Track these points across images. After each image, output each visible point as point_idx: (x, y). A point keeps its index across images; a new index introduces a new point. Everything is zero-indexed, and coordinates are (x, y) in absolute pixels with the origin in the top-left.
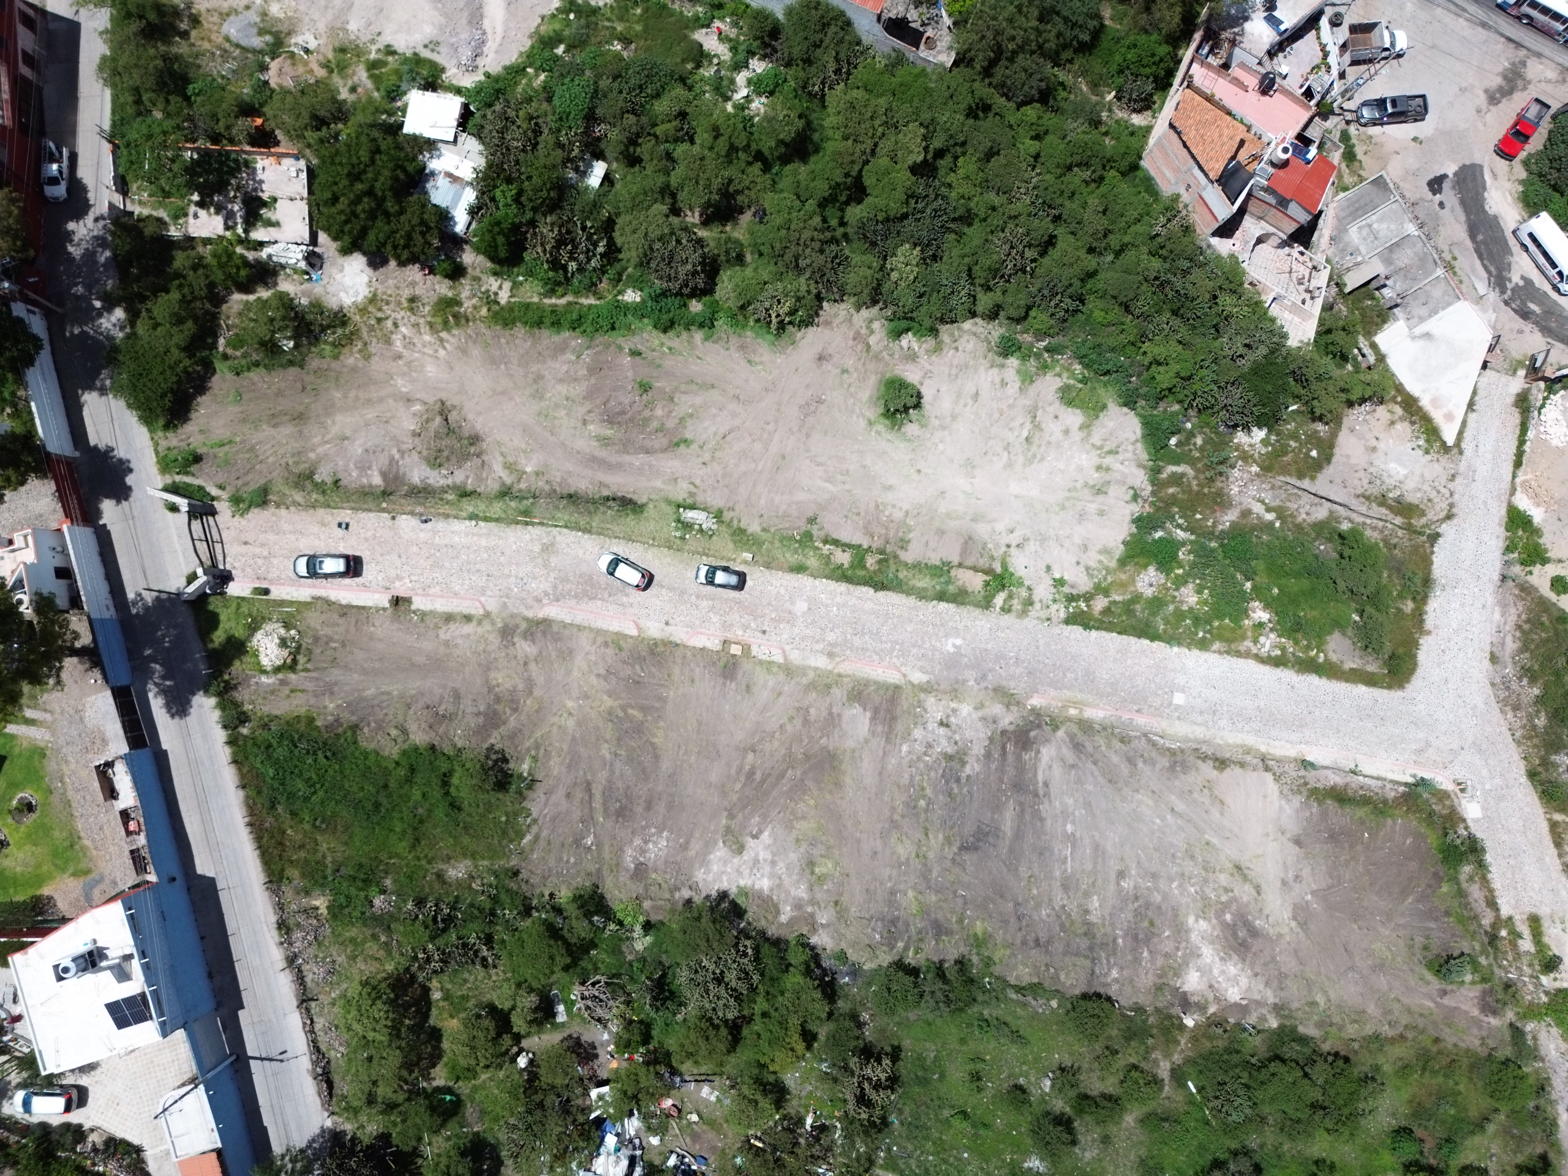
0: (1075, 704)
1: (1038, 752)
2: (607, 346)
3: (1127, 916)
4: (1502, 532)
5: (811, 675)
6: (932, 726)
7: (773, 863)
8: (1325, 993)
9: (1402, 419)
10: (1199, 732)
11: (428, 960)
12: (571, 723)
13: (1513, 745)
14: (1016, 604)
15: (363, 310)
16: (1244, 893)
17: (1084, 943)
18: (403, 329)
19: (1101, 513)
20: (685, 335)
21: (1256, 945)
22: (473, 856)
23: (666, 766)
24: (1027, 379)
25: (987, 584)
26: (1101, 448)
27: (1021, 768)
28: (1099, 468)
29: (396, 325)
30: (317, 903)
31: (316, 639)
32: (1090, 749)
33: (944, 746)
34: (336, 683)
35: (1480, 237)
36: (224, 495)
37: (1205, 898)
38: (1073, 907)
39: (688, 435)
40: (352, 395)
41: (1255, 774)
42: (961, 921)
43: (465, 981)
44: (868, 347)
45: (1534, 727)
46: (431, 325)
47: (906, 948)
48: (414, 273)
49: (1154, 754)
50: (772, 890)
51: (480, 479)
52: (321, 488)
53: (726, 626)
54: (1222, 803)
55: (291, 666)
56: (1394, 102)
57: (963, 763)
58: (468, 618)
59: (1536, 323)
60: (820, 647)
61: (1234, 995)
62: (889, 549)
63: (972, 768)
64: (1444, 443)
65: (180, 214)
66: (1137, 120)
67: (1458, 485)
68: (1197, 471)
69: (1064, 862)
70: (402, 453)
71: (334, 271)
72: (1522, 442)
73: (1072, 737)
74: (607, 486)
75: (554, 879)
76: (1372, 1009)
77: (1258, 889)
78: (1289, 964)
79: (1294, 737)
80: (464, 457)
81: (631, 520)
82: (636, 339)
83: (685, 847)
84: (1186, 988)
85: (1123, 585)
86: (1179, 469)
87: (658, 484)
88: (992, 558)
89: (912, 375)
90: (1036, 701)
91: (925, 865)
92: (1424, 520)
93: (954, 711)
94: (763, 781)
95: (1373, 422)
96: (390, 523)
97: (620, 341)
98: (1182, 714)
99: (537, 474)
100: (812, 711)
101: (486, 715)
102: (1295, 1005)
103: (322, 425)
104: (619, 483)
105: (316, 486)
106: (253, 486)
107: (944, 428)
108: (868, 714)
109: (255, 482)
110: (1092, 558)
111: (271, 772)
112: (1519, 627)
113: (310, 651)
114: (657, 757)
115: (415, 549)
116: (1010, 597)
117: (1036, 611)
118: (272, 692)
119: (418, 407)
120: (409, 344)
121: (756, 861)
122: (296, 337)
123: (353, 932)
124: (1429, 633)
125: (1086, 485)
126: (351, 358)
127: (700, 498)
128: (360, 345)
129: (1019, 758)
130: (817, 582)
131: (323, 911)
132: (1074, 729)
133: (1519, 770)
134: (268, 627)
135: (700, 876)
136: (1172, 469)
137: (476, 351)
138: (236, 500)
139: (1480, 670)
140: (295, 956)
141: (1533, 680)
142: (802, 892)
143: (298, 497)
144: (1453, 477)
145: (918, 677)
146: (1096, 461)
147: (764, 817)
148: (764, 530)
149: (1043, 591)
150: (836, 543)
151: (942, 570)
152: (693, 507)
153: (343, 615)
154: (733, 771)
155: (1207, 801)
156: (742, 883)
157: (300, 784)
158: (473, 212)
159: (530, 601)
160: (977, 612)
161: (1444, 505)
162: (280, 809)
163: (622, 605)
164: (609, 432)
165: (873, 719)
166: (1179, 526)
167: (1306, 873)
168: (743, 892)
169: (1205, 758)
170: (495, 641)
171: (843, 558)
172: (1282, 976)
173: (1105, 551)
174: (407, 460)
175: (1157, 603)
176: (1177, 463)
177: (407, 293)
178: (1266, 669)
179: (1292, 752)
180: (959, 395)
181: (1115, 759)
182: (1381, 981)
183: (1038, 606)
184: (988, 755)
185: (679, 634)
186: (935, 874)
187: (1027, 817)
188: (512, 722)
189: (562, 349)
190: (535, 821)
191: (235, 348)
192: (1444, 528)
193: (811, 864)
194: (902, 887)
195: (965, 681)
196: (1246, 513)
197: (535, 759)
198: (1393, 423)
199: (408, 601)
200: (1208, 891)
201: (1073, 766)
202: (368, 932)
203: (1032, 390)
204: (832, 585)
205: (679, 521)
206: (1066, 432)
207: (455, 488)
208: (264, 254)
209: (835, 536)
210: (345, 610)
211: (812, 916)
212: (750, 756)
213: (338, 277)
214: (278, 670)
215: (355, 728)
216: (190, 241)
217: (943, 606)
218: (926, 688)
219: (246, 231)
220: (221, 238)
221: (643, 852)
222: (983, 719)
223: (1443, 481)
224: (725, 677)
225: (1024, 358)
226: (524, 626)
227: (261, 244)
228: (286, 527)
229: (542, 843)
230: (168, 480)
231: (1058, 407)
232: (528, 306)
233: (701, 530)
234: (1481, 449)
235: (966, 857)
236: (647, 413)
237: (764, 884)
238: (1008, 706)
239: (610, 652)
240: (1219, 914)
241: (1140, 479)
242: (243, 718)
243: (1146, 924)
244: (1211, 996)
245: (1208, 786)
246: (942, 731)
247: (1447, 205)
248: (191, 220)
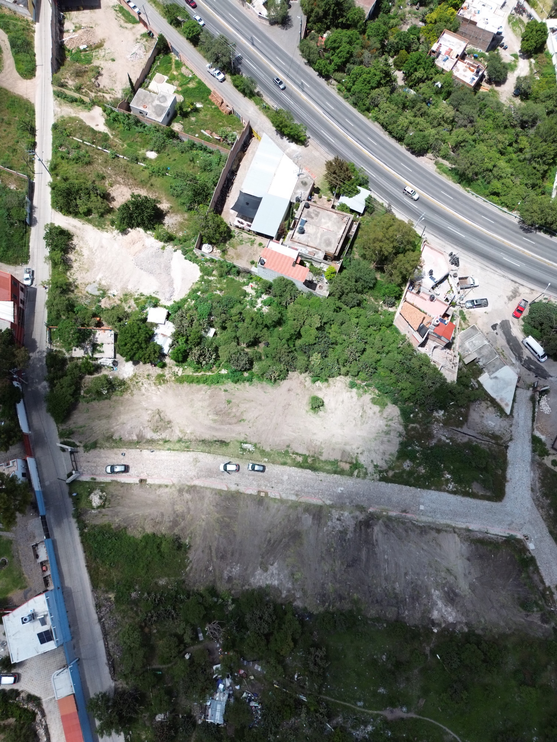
0: (386, 510)
1: (373, 529)
2: (216, 389)
3: (409, 590)
4: (530, 444)
5: (290, 503)
6: (334, 520)
7: (279, 575)
8: (484, 617)
9: (491, 406)
10: (430, 519)
11: (152, 617)
12: (204, 523)
13: (543, 521)
14: (362, 475)
15: (131, 380)
16: (451, 579)
17: (394, 601)
18: (145, 385)
19: (389, 441)
20: (242, 384)
21: (457, 599)
22: (168, 576)
23: (238, 538)
24: (360, 396)
25: (351, 467)
26: (387, 418)
27: (367, 534)
28: (386, 425)
29: (143, 384)
30: (110, 596)
31: (112, 496)
32: (391, 527)
33: (339, 528)
34: (119, 512)
35: (511, 344)
36: (82, 445)
37: (437, 582)
38: (389, 587)
39: (244, 418)
40: (127, 408)
41: (451, 535)
42: (348, 594)
43: (165, 625)
44: (305, 386)
45: (550, 514)
46: (155, 383)
47: (329, 605)
48: (149, 366)
49: (414, 528)
50: (278, 585)
51: (171, 436)
52: (115, 441)
53: (259, 486)
54: (440, 546)
55: (102, 506)
56: (476, 301)
57: (346, 534)
58: (167, 486)
59: (534, 372)
60: (293, 492)
61: (451, 619)
62: (316, 455)
63: (350, 535)
64: (506, 414)
65: (69, 350)
66: (391, 310)
67: (513, 428)
68: (420, 426)
69: (385, 570)
70: (144, 428)
71: (122, 367)
72: (534, 412)
73: (385, 523)
74: (216, 437)
75: (198, 584)
76: (502, 624)
77: (456, 578)
78: (470, 607)
79: (464, 520)
80: (166, 428)
81: (224, 448)
82: (226, 386)
83: (246, 570)
84: (433, 617)
85: (398, 467)
86: (414, 425)
87: (234, 435)
88: (352, 458)
89: (320, 395)
90: (371, 510)
91: (334, 573)
92: (502, 441)
93: (342, 514)
94: (274, 543)
95: (481, 407)
96: (140, 453)
97: (220, 387)
98: (423, 513)
99: (191, 433)
100: (291, 516)
101: (173, 522)
102: (473, 623)
103: (116, 419)
104: (220, 435)
105: (113, 440)
106: (92, 441)
107: (332, 413)
108: (311, 517)
109: (93, 440)
110: (387, 457)
111: (96, 546)
112: (540, 478)
113: (110, 500)
114: (235, 536)
115: (148, 462)
116: (359, 472)
117: (369, 477)
118: (96, 516)
119: (150, 412)
120: (147, 390)
121: (272, 574)
122: (108, 390)
123: (124, 607)
124: (508, 481)
125: (383, 431)
126: (127, 396)
127: (249, 440)
128: (130, 391)
129: (366, 531)
130: (291, 468)
131: (113, 599)
132: (385, 520)
133: (545, 531)
134: (96, 492)
135: (252, 580)
136: (413, 425)
137: (170, 392)
138: (85, 447)
139: (528, 494)
140: (102, 618)
141: (547, 498)
142: (290, 585)
143: (107, 445)
144: (511, 426)
145: (328, 502)
146: (386, 423)
147: (275, 557)
148: (271, 450)
149: (371, 469)
150: (297, 454)
151: (335, 463)
152: (246, 443)
153: (122, 487)
154: (263, 540)
155: (435, 545)
156: (268, 583)
157: (106, 550)
158: (171, 346)
159: (189, 479)
160: (348, 478)
161: (509, 436)
162: (98, 560)
163: (222, 479)
164: (216, 418)
165: (313, 519)
166: (416, 445)
167: (472, 571)
168: (268, 586)
169: (432, 529)
170: (176, 494)
171: (300, 459)
172: (468, 611)
173: (391, 454)
174: (146, 430)
175: (411, 473)
176: (414, 423)
177: (146, 373)
178: (451, 496)
179: (464, 526)
180: (337, 402)
181: (401, 530)
182: (504, 612)
183: (369, 475)
184: (355, 531)
185: (242, 489)
186: (338, 576)
187: (371, 554)
188: (182, 524)
189: (200, 390)
190: (191, 561)
191: (87, 394)
192: (510, 444)
193: (293, 574)
194: (326, 582)
195: (345, 503)
196: (440, 440)
197: (191, 538)
198: (488, 407)
199: (145, 480)
200: (438, 579)
201: (386, 534)
202: (129, 607)
203: (362, 399)
204: (296, 469)
205: (241, 448)
206: (375, 413)
207: (162, 439)
208: (99, 362)
209: (297, 451)
210: (123, 485)
211: (294, 594)
212: (269, 534)
213: (123, 368)
214: (98, 507)
215: (126, 528)
216: (72, 359)
217: (336, 476)
218: (331, 506)
219: (92, 355)
220: (84, 357)
221: (231, 572)
222: (353, 517)
223: (508, 427)
224: (259, 505)
225: (358, 389)
226: (187, 488)
227: (97, 359)
228: (103, 455)
229: (194, 570)
230: (62, 440)
231: (371, 405)
232: (188, 376)
233: (249, 451)
234: (520, 415)
235: (349, 569)
236: (230, 411)
237: (276, 583)
238: (361, 512)
239: (217, 496)
240: (443, 588)
241: (401, 429)
242: (85, 526)
243: (416, 593)
244: (442, 621)
245: (434, 539)
246: (338, 522)
247: (499, 334)
248: (73, 351)
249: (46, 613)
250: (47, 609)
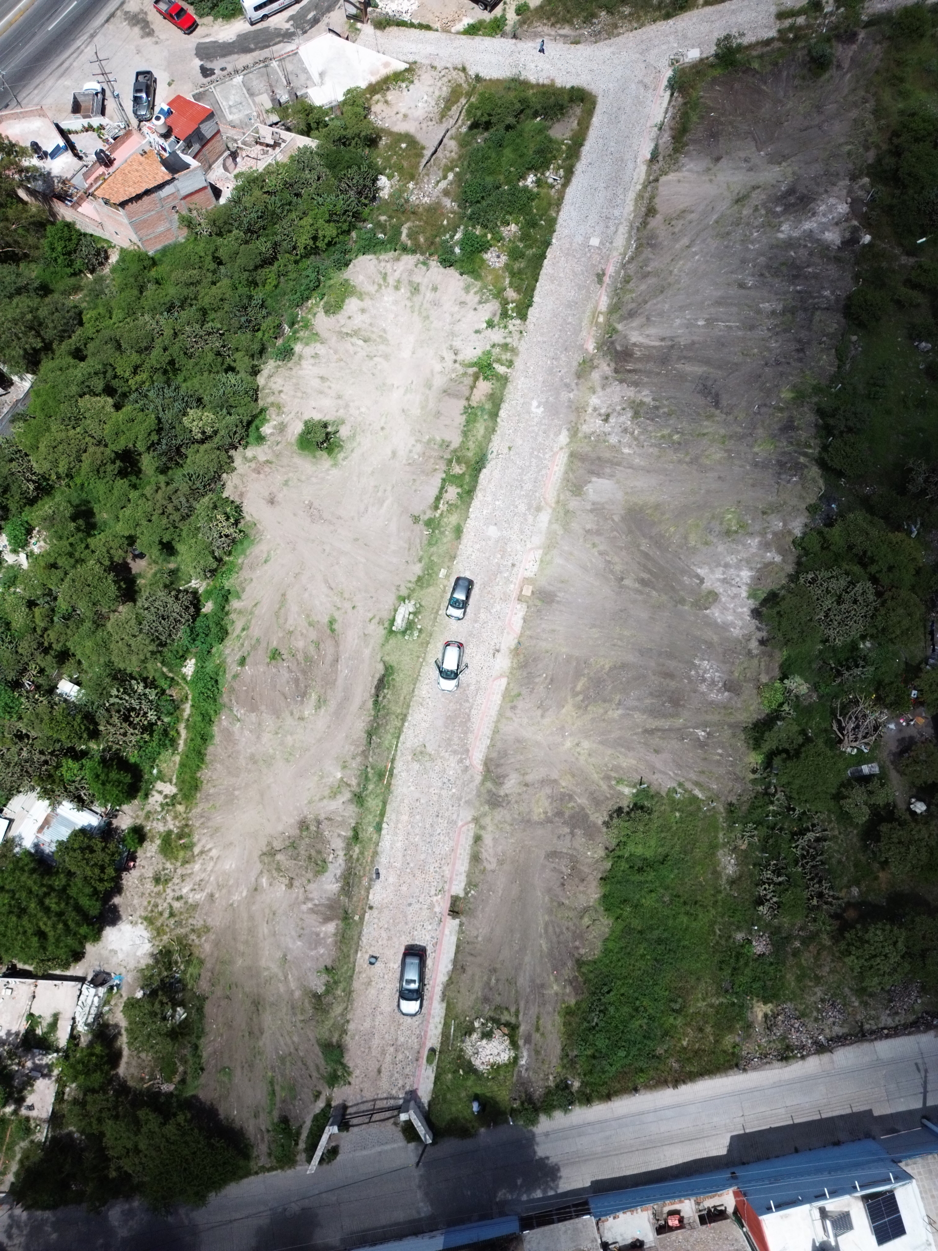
0: (595, 314)
1: (634, 344)
2: (232, 690)
3: (777, 283)
4: (478, 39)
5: (556, 526)
6: (607, 428)
7: (727, 566)
8: (840, 145)
9: (384, 96)
10: (623, 230)
11: (820, 895)
12: (586, 744)
13: (644, 29)
14: (508, 356)
15: (159, 932)
16: (757, 198)
17: (801, 315)
18: (185, 891)
19: (435, 289)
20: (233, 616)
21: (801, 189)
22: (713, 847)
23: (631, 658)
24: (316, 336)
25: (486, 378)
26: (380, 286)
27: (647, 358)
28: (397, 288)
29: (179, 898)
30: (760, 1015)
31: (486, 1000)
32: (634, 305)
33: (626, 419)
34: (533, 981)
35: (252, 46)
36: (326, 1092)
37: (763, 226)
38: (770, 322)
39: (326, 620)
40: (241, 947)
41: (661, 189)
42: (781, 410)
43: (840, 862)
44: (268, 462)
45: (630, 14)
46: (185, 862)
47: (805, 455)
48: (130, 879)
49: (640, 259)
50: (751, 569)
51: (342, 824)
52: (329, 989)
53: (505, 598)
54: (684, 211)
55: (512, 1031)
56: (138, 92)
57: (642, 403)
58: (478, 839)
59: (323, 15)
60: (530, 518)
61: (843, 208)
62: (448, 456)
63: (646, 396)
64: (406, 70)
65: (26, 1127)
66: (114, 258)
67: (439, 65)
68: (408, 220)
69: (730, 327)
70: (307, 899)
71: (114, 960)
72: (412, 25)
73: (622, 319)
74: (364, 703)
75: (738, 770)
76: (854, 114)
77: (755, 188)
78: (816, 169)
79: (631, 165)
80: (318, 836)
81: (398, 677)
82: (229, 660)
83: (710, 645)
84: (838, 242)
85: (498, 278)
86: (405, 231)
87: (367, 652)
88: (465, 374)
89: (297, 428)
90: (591, 346)
91: (731, 437)
92: (465, 86)
93: (595, 409)
94: (650, 572)
95: (384, 114)
96: (375, 912)
97: (228, 676)
98: (607, 240)
99: (344, 767)
100: (588, 527)
101: (573, 827)
102: (851, 166)
103: (268, 981)
104: (363, 691)
105: (327, 992)
106: (320, 1059)
107: (347, 406)
108: (594, 479)
109: (316, 1057)
110: (472, 298)
111: (622, 1053)
112: (553, 25)
113: (498, 1008)
114: (624, 666)
115: (404, 888)
116: (498, 361)
117: (513, 341)
118: (537, 1053)
119: (264, 881)
120: (200, 886)
121: (724, 581)
122: (175, 1004)
123: (790, 978)
124: (552, 80)
125: (409, 299)
126: (205, 947)
127: (386, 615)
128: (193, 937)
129: (639, 359)
130: (472, 516)
131: (768, 1008)
132: (615, 316)
133: (664, 26)
134: (469, 1051)
135: (736, 632)
136: (404, 237)
137: (218, 819)
138: (333, 1080)
139: (584, 51)
140: (816, 1043)
141: (593, 15)
142: (754, 542)
143: (338, 1010)
144: (433, 68)
145: (564, 438)
146: (391, 290)
147: (683, 572)
148: (420, 561)
149: (497, 336)
150: (438, 499)
151: (471, 413)
152: (392, 621)
153: (463, 969)
154: (640, 598)
155: (681, 222)
156: (744, 594)
157: (635, 1024)
158: (81, 803)
159: (466, 777)
160: (510, 386)
161: (454, 73)
162: (660, 1051)
163: (477, 690)
164: (314, 697)
165: (598, 475)
166: (452, 237)
167: (742, 154)
168: (752, 595)
169: (645, 224)
170: (501, 814)
171: (452, 492)
172: (827, 173)
173: (467, 289)
174: (315, 895)
175: (515, 254)
176: (401, 233)
177: (149, 886)
178: (575, 180)
179: (643, 168)
180: (321, 392)
181: (643, 287)
182: (830, 108)
183: (509, 340)
184: (636, 384)
185: (509, 641)
186: (739, 430)
187: (691, 354)
188: (582, 801)
189: (228, 735)
190: (680, 785)
191: (174, 1072)
192: (472, 73)
193: (728, 533)
194: (750, 457)
195: (570, 400)
196: (446, 193)
197: (619, 781)
198: (386, 102)
199: (455, 900)
200: (756, 223)
201: (648, 319)
202: (791, 961)
203: (324, 334)
204: (476, 503)
205: (404, 633)
206: (363, 311)
207: (348, 848)
208: (81, 1028)
209: (432, 500)
210: (458, 967)
211: (775, 534)
212: (626, 582)
213: (121, 956)
214: (514, 1044)
215: (579, 963)
216: (55, 1119)
217: (502, 413)
218: (574, 432)
219: (57, 1051)
220: (59, 1080)
221: (713, 683)
222: (603, 387)
223: (434, 73)
224: (553, 601)
225: (296, 339)
226: (489, 785)
227: (74, 1037)
228: (367, 1025)
229: (702, 779)
230: (302, 1157)
231: (341, 317)
232: (182, 765)
233: (415, 614)
234: (414, 50)
235: (724, 403)
236: (300, 657)
237: (746, 575)
238: (594, 367)
239: (520, 704)
240: (777, 215)
241: (409, 260)
242: (563, 1086)
243: (784, 268)
244: (845, 225)
245: (669, 221)
246: (612, 420)
247: (224, 65)
248: (34, 1114)
249: (817, 1214)
250: (806, 1207)
